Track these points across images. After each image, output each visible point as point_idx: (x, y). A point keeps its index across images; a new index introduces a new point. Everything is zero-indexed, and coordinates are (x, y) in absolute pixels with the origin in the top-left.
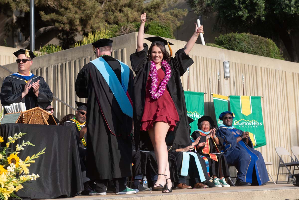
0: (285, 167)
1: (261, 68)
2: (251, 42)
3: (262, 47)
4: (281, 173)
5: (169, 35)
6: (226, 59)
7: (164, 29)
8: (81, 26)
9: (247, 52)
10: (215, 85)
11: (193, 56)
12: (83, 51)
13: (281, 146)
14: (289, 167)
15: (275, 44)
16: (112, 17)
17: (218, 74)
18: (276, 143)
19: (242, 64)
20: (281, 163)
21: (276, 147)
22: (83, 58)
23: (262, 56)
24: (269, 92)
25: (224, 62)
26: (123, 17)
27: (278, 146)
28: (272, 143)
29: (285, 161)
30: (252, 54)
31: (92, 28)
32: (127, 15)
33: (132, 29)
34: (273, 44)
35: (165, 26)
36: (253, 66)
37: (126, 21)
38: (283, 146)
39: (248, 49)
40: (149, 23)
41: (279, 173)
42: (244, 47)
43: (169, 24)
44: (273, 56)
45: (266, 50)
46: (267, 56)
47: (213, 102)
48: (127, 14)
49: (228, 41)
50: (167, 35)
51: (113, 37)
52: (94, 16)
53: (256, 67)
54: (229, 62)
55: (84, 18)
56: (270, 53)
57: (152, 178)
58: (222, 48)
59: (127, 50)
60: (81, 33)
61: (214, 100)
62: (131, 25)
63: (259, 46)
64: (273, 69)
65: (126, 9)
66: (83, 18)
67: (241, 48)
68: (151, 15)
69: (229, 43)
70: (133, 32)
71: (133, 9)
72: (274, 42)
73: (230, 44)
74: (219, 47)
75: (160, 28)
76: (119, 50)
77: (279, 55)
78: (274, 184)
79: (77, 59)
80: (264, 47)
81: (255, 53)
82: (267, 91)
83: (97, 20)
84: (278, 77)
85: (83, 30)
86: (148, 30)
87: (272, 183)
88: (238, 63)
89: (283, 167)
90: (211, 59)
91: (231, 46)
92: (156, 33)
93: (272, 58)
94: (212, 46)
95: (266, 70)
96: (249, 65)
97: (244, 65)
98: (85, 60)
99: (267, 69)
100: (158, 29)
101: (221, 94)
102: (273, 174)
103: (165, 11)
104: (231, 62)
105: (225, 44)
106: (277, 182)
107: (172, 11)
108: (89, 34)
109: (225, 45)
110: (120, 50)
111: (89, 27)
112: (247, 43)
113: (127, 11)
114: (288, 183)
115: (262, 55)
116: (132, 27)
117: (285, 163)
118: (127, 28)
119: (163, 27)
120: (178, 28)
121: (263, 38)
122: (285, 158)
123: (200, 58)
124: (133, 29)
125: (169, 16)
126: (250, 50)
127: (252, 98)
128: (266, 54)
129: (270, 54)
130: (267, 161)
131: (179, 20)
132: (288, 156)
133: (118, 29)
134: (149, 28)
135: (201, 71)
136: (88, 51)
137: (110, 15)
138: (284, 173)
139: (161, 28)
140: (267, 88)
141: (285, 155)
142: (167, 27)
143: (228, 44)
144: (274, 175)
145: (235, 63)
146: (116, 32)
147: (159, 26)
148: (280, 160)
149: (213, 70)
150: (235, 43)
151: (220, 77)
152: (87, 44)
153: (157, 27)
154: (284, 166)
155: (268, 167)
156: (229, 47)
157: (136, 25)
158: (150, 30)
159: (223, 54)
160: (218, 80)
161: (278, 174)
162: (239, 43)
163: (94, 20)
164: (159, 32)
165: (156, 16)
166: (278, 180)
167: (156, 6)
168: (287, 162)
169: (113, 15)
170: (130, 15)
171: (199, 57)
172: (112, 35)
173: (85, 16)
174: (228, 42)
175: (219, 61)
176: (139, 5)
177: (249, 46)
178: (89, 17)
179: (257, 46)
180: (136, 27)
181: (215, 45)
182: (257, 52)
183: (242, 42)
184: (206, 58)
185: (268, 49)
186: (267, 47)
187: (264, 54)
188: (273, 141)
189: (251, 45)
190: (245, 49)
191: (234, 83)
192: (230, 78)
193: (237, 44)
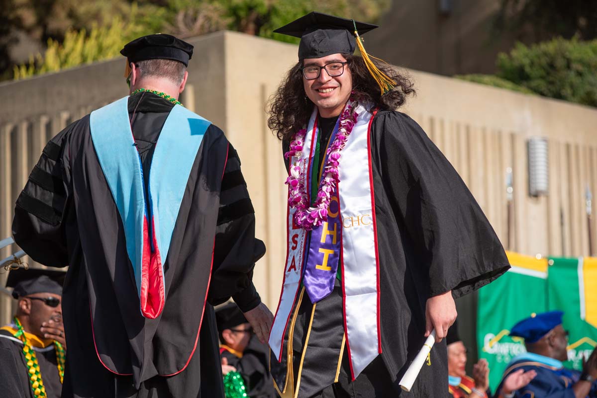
6: (535, 132)
11: (424, 119)
17: (507, 180)
25: (527, 143)
33: (214, 22)
49: (544, 69)
54: (544, 138)
58: (526, 93)
69: (549, 74)
73: (551, 79)
74: (512, 90)
88: (577, 147)
91: (552, 87)
94: (486, 84)
98: (49, 126)
104: (553, 142)
105: (534, 80)
108: (67, 36)
109: (534, 84)
116: (215, 16)
124: (217, 22)
134: (274, 19)
143: (542, 78)
145: (568, 147)
149: (490, 168)
150: (569, 76)
151: (514, 193)
152: (57, 69)
156: (549, 90)
159: (527, 113)
160: (505, 203)
162: (580, 74)
171: (442, 123)
174: (544, 73)
175: (513, 137)
181: (499, 81)
184: (468, 129)
191: (562, 216)
192: (548, 197)
193: (576, 80)
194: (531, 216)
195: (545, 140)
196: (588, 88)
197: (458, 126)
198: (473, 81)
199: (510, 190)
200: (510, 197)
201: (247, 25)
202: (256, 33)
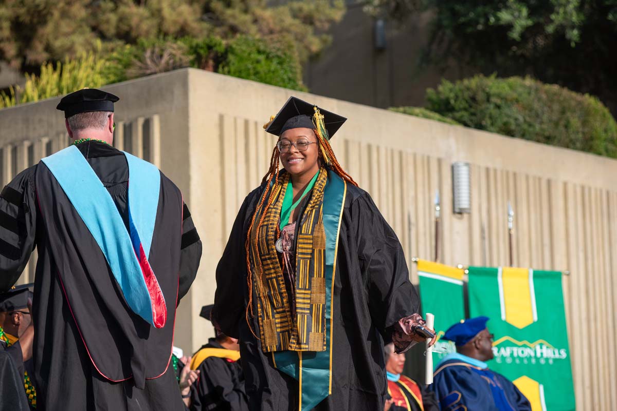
1: (565, 184)
2: (536, 105)
3: (568, 122)
5: (290, 79)
6: (459, 157)
7: (275, 61)
8: (16, 41)
9: (524, 136)
10: (425, 234)
11: (362, 145)
12: (26, 121)
15: (611, 112)
16: (113, 18)
17: (435, 200)
19: (507, 172)
22: (27, 144)
23: (567, 146)
24: (586, 258)
25: (452, 166)
26: (147, 18)
30: (538, 141)
31: (48, 48)
32: (157, 13)
33: (177, 59)
34: (604, 115)
35: (279, 53)
36: (539, 178)
37: (154, 31)
39: (525, 126)
40: (232, 42)
42: (516, 119)
43: (290, 46)
44: (602, 150)
45: (581, 131)
46: (583, 150)
47: (418, 286)
48: (159, 11)
49: (467, 102)
50: (283, 80)
51: (120, 81)
52: (56, 14)
53: (549, 182)
55: (26, 19)
56: (592, 139)
58: (450, 123)
59: (161, 121)
60: (16, 63)
61: (421, 278)
62: (175, 46)
63: (560, 119)
64: (601, 191)
66: (21, 19)
67: (506, 124)
68: (234, 17)
69: (471, 106)
70: (181, 67)
72: (605, 105)
73: (472, 110)
74: (439, 120)
75: (262, 57)
76: (136, 120)
79: (6, 145)
80: (575, 122)
81: (548, 140)
82: (581, 255)
83: (65, 27)
85: (21, 54)
86: (227, 64)
88: (495, 171)
90: (415, 156)
91: (473, 118)
92: (252, 71)
93: (600, 154)
94: (417, 115)
95: (579, 190)
96: (527, 177)
97: (515, 174)
98: (31, 149)
99: (583, 188)
100: (258, 62)
101: (443, 262)
104: (475, 165)
105: (458, 111)
107: (295, 5)
108: (43, 69)
109: (458, 115)
110: (141, 122)
111: (39, 47)
112: (524, 108)
115: (569, 144)
116: (179, 54)
118: (161, 56)
119: (273, 57)
120: (314, 58)
121: (574, 94)
123: (383, 152)
124: (181, 59)
125: (289, 20)
126: (531, 129)
127: (537, 276)
128: (582, 142)
129: (594, 142)
131: (317, 32)
133: (136, 56)
134: (231, 57)
135: (384, 190)
136: (40, 121)
137: (104, 12)
139: (268, 58)
140: (581, 247)
142: (285, 54)
143: (465, 109)
145: (487, 170)
146: (128, 65)
147: (259, 52)
149: (420, 189)
150: (488, 108)
151: (441, 211)
152: (36, 100)
153: (255, 56)
156: (471, 121)
157: (191, 47)
158: (233, 64)
159: (452, 141)
160: (433, 220)
162: (498, 107)
163: (57, 27)
164: (259, 67)
165: (248, 17)
169: (114, 10)
170: (166, 12)
171: (378, 148)
172: (115, 74)
173: (28, 11)
174: (467, 106)
175: (440, 161)
177: (529, 117)
178: (40, 16)
179: (555, 117)
180: (189, 53)
181: (428, 113)
182: (555, 137)
183: (509, 107)
184: (401, 153)
185: (586, 130)
186: (585, 123)
187: (574, 144)
189: (537, 116)
190: (518, 125)
191: (482, 231)
192: (470, 214)
193: (495, 112)
194: (455, 229)
195: (467, 164)
196: (505, 119)
197: (392, 151)
198: (405, 112)
199: (438, 208)
200: (437, 214)
201: (207, 62)
202: (216, 70)
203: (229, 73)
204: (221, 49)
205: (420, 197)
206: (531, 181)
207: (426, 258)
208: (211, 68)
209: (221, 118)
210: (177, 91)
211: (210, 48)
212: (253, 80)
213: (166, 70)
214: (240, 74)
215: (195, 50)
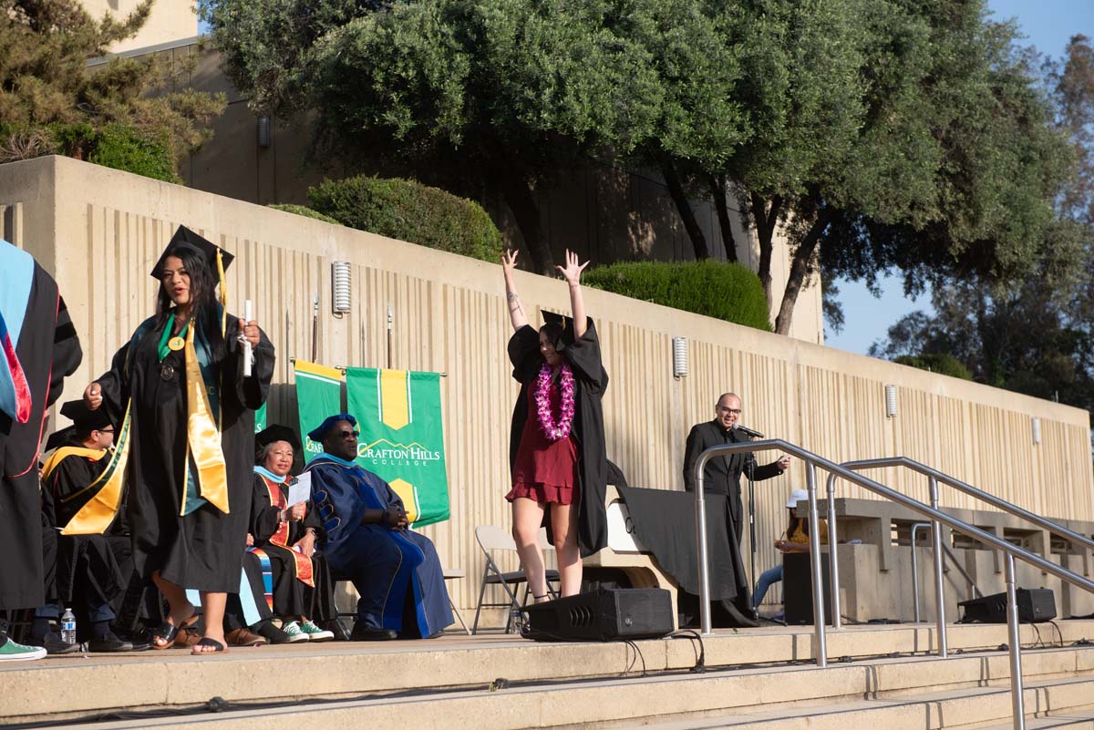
0: (500, 585)
1: (445, 286)
2: (417, 207)
3: (450, 225)
4: (490, 602)
5: (164, 170)
6: (340, 256)
7: (149, 151)
9: (404, 238)
11: (239, 241)
13: (492, 523)
14: (512, 586)
15: (491, 216)
17: (314, 300)
18: (479, 513)
19: (388, 273)
20: (490, 573)
21: (477, 524)
23: (449, 251)
24: (464, 361)
25: (332, 265)
26: (17, 104)
27: (482, 524)
28: (467, 513)
29: (503, 568)
30: (419, 243)
32: (28, 100)
33: (44, 145)
34: (484, 218)
35: (153, 143)
36: (420, 280)
37: (26, 118)
38: (497, 522)
39: (407, 228)
40: (102, 129)
41: (484, 603)
42: (398, 220)
43: (165, 137)
44: (483, 254)
45: (461, 234)
46: (463, 253)
47: (295, 386)
48: (31, 97)
49: (348, 201)
50: (157, 171)
53: (429, 283)
54: (348, 263)
56: (472, 243)
57: (90, 615)
58: (330, 222)
59: (24, 209)
61: (298, 378)
62: (42, 131)
63: (441, 222)
64: (480, 294)
65: (27, 81)
67: (387, 224)
68: (110, 106)
69: (353, 206)
70: (47, 153)
71: (49, 81)
72: (487, 211)
73: (354, 210)
74: (320, 219)
75: (134, 147)
77: (500, 251)
78: (467, 634)
80: (456, 225)
81: (429, 242)
82: (460, 358)
84: (495, 317)
86: (98, 152)
87: (462, 632)
88: (376, 270)
89: (496, 585)
90: (294, 252)
91: (355, 217)
92: (123, 161)
93: (480, 258)
94: (297, 213)
95: (458, 292)
96: (408, 277)
97: (395, 275)
99: (462, 291)
100: (130, 151)
101: (321, 362)
102: (464, 606)
103: (155, 94)
104: (355, 265)
105: (338, 210)
106: (475, 631)
107: (176, 97)
109: (339, 214)
110: (3, 210)
112: (406, 210)
113: (31, 87)
114: (507, 633)
115: (450, 248)
116: (45, 140)
117: (501, 572)
118: (27, 142)
119: (147, 146)
120: (195, 152)
121: (455, 197)
122: (503, 557)
123: (261, 248)
124: (47, 145)
125: (168, 112)
126: (412, 231)
127: (415, 377)
128: (462, 245)
129: (474, 246)
130: (450, 566)
131: (196, 126)
132: (511, 552)
134: (101, 145)
135: (261, 288)
138: (496, 603)
139: (140, 147)
141: (503, 550)
142: (159, 144)
143: (347, 209)
144: (469, 608)
145: (368, 270)
147: (132, 141)
148: (488, 565)
149: (299, 287)
150: (371, 209)
151: (320, 310)
153: (127, 145)
154: (500, 582)
155: (451, 585)
156: (351, 220)
157: (59, 134)
158: (104, 152)
159: (333, 240)
160: (312, 319)
161: (480, 605)
162: (380, 207)
164: (131, 157)
165: (125, 108)
166: (480, 624)
167: (126, 78)
168: (507, 571)
170: (38, 99)
171: (256, 243)
174: (348, 204)
175: (319, 259)
176: (69, 72)
177: (412, 219)
179: (436, 220)
180: (57, 140)
181: (309, 210)
182: (436, 240)
183: (390, 206)
184: (279, 250)
185: (467, 233)
186: (465, 226)
187: (455, 247)
188: (471, 509)
189: (419, 217)
190: (400, 226)
191: (362, 331)
192: (349, 314)
193: (376, 212)
194: (334, 330)
196: (387, 220)
198: (284, 210)
199: (317, 307)
200: (316, 313)
201: (76, 149)
202: (85, 159)
203: (99, 161)
204: (91, 136)
205: (299, 295)
206: (411, 281)
207: (304, 359)
208: (80, 156)
209: (90, 207)
210: (43, 179)
211: (79, 134)
212: (124, 170)
213: (32, 156)
214: (111, 163)
215: (62, 136)
